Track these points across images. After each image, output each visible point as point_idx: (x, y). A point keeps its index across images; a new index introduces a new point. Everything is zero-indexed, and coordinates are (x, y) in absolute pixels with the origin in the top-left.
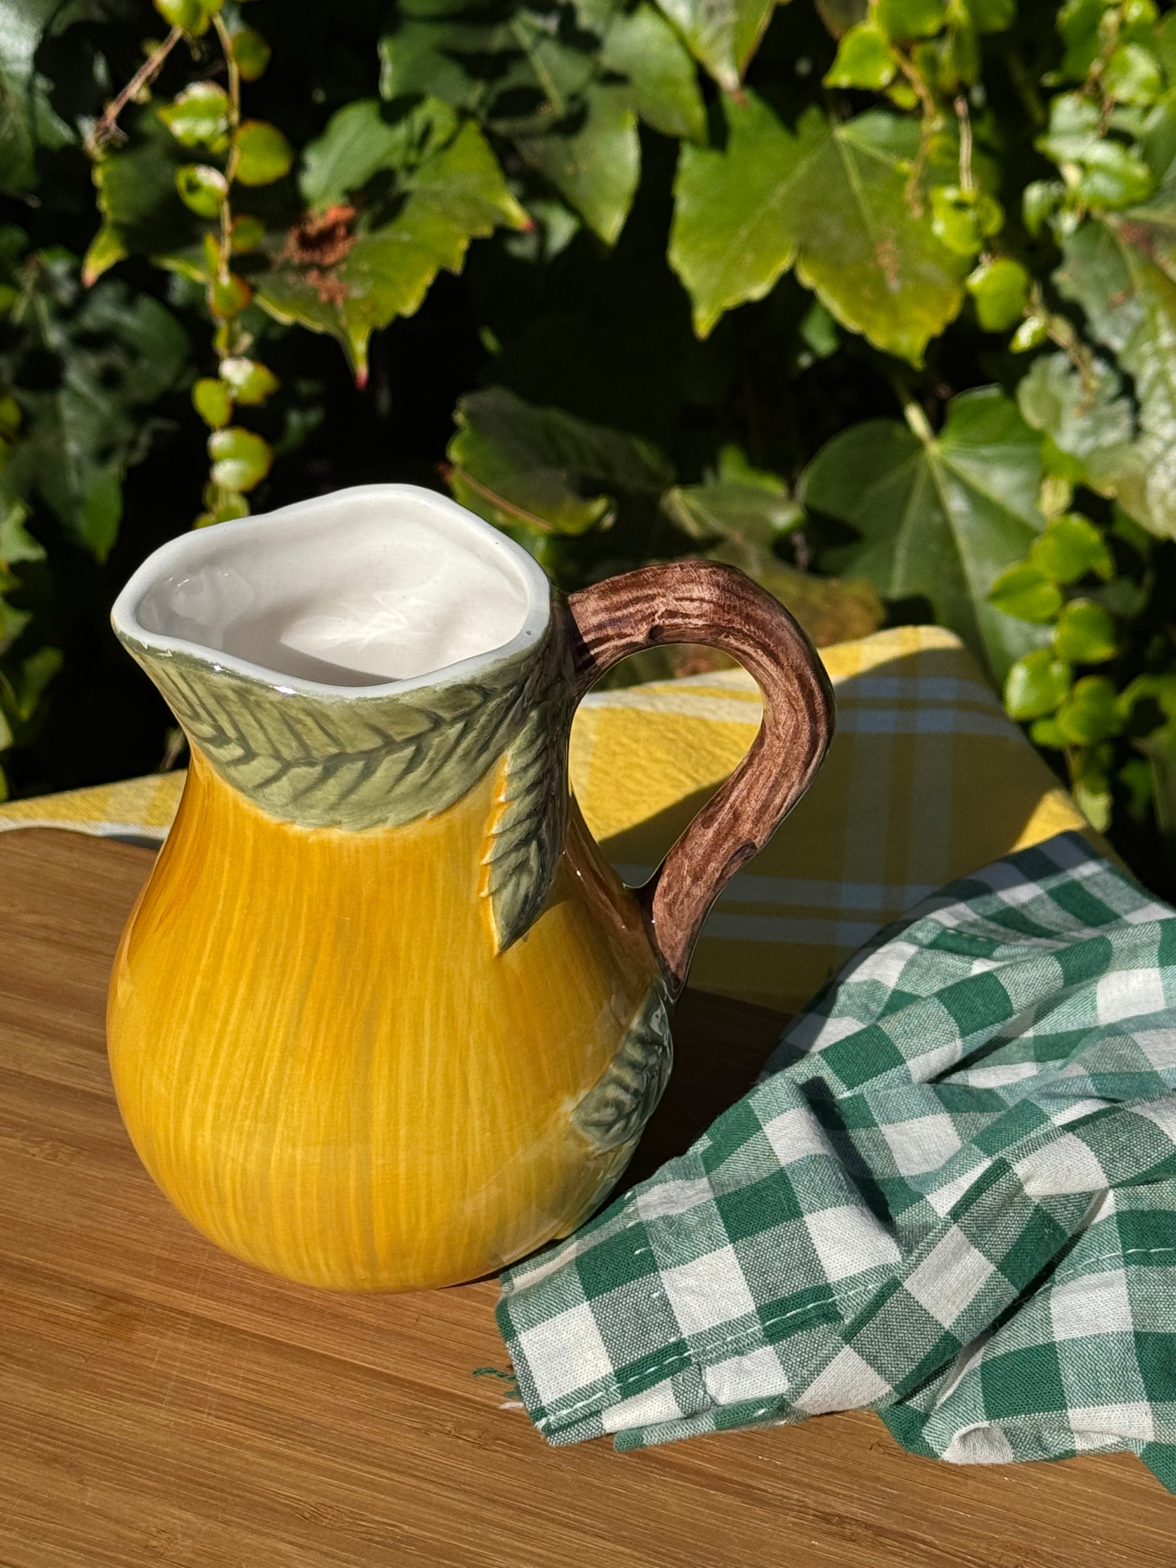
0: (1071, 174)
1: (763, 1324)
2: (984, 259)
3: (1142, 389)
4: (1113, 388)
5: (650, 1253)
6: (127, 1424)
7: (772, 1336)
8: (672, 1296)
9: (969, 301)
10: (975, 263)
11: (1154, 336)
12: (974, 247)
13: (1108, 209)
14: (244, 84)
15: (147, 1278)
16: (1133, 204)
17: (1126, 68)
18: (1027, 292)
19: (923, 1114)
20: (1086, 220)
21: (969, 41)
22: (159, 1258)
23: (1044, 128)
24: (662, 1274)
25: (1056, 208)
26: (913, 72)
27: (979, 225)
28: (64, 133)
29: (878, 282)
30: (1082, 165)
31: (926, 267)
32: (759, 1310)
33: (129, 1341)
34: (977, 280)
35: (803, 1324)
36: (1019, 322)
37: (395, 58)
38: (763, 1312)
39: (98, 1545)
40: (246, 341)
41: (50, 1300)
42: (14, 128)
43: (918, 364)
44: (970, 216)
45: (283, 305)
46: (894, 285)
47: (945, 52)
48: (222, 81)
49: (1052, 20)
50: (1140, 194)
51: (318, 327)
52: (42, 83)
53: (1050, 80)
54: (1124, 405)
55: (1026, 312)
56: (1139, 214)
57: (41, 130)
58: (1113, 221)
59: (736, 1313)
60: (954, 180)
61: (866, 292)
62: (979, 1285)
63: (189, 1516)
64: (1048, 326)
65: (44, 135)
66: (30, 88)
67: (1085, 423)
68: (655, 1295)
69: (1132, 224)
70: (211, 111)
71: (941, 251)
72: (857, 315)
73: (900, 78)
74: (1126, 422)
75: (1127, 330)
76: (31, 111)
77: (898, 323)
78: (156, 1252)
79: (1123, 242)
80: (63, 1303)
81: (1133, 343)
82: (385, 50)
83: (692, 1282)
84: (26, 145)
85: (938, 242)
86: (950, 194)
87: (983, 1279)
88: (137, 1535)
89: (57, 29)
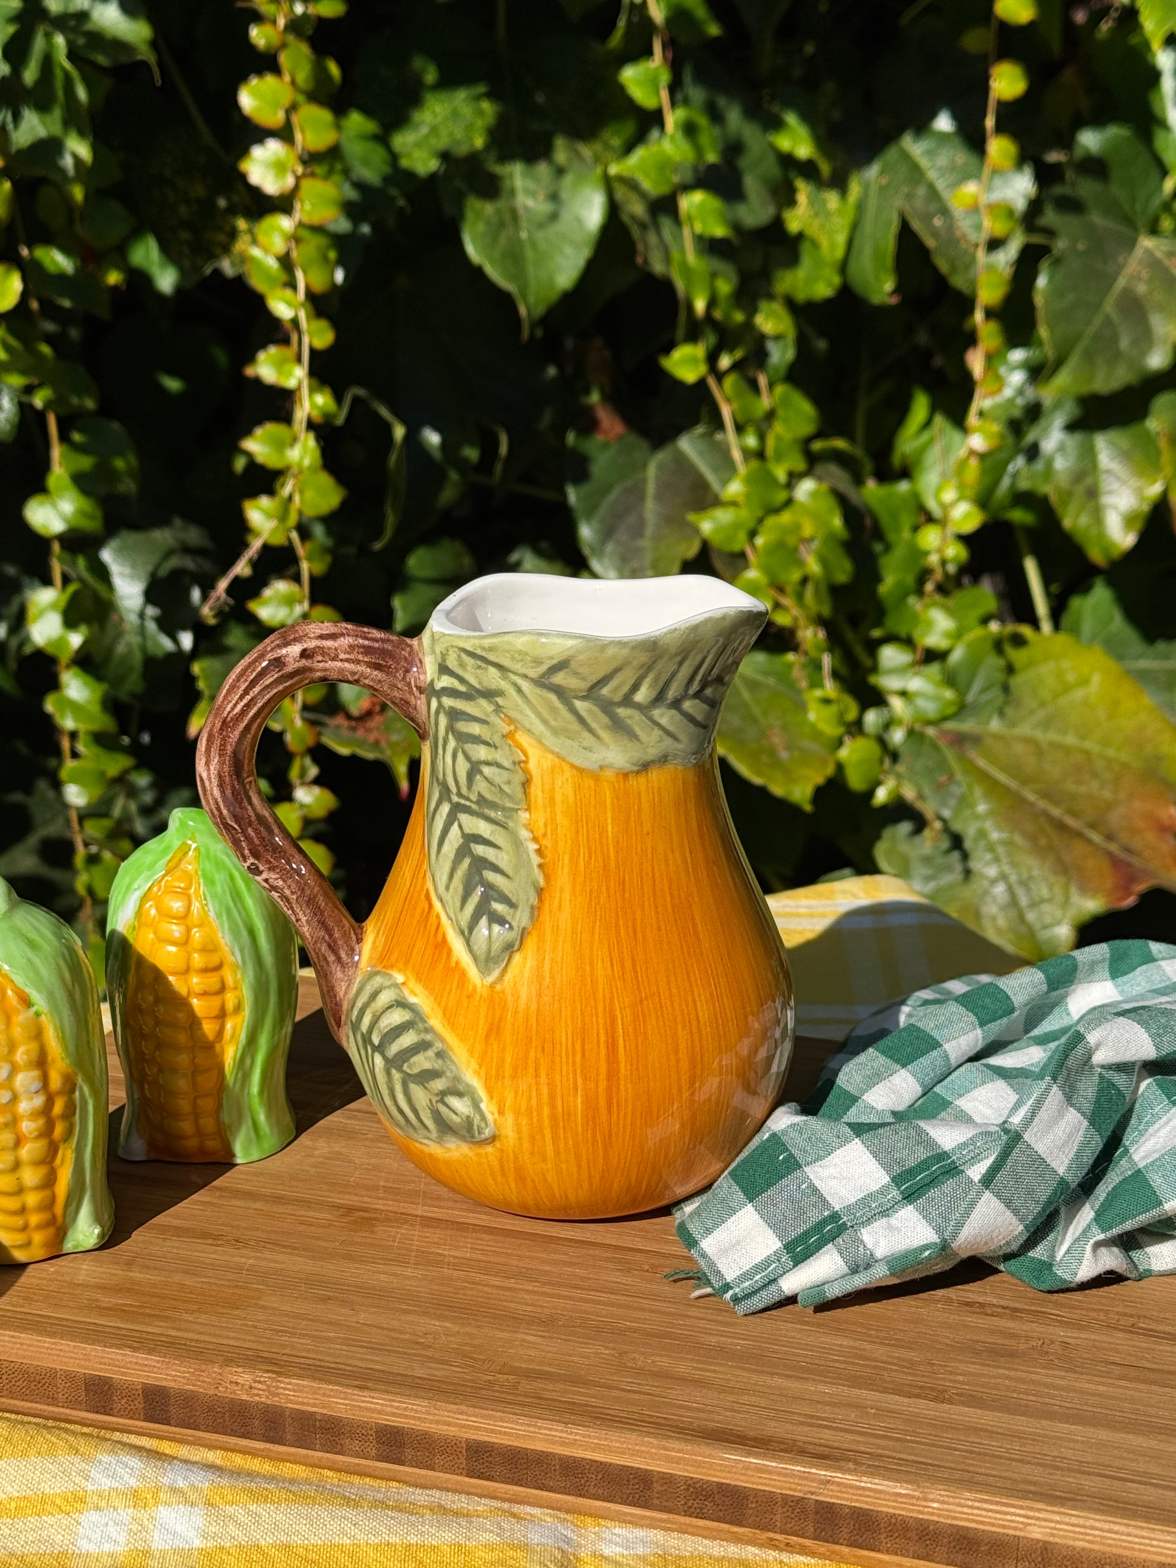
0: (897, 704)
1: (899, 1189)
2: (847, 740)
3: (968, 844)
4: (946, 844)
5: (791, 1156)
6: (383, 1277)
7: (909, 1197)
8: (817, 1183)
9: (840, 768)
10: (840, 743)
11: (972, 806)
12: (839, 730)
13: (929, 723)
14: (313, 580)
15: (379, 1198)
16: (945, 719)
17: (930, 624)
18: (881, 762)
19: (984, 1083)
20: (911, 733)
21: (824, 589)
22: (384, 1187)
23: (875, 669)
24: (807, 1169)
25: (888, 725)
26: (786, 601)
27: (841, 715)
28: (167, 644)
29: (772, 753)
30: (903, 694)
31: (806, 743)
32: (893, 1179)
33: (373, 1232)
34: (844, 753)
35: (932, 1182)
36: (878, 783)
37: (405, 608)
38: (897, 1180)
39: (377, 1344)
40: (313, 771)
41: (302, 1213)
42: (129, 645)
43: (808, 808)
44: (833, 709)
45: (343, 743)
46: (784, 755)
47: (809, 592)
48: (297, 578)
49: (873, 592)
50: (951, 710)
51: (370, 755)
52: (152, 611)
53: (876, 633)
54: (956, 855)
55: (882, 777)
56: (950, 725)
57: (150, 644)
58: (931, 731)
59: (874, 1187)
60: (821, 685)
61: (764, 758)
62: (1079, 1137)
63: (448, 1325)
64: (899, 785)
65: (151, 649)
66: (142, 615)
67: (927, 871)
68: (804, 1186)
69: (944, 733)
70: (289, 601)
71: (816, 734)
72: (759, 773)
73: (777, 606)
74: (958, 867)
75: (953, 802)
76: (142, 631)
77: (790, 778)
78: (382, 1183)
79: (942, 744)
80: (311, 1214)
81: (957, 812)
82: (397, 603)
83: (832, 1171)
84: (137, 658)
85: (813, 726)
86: (818, 693)
87: (1081, 1133)
88: (408, 1336)
89: (163, 572)
